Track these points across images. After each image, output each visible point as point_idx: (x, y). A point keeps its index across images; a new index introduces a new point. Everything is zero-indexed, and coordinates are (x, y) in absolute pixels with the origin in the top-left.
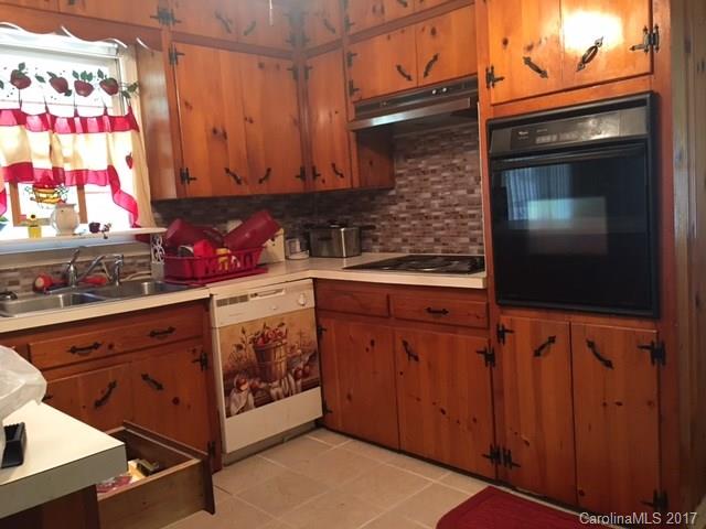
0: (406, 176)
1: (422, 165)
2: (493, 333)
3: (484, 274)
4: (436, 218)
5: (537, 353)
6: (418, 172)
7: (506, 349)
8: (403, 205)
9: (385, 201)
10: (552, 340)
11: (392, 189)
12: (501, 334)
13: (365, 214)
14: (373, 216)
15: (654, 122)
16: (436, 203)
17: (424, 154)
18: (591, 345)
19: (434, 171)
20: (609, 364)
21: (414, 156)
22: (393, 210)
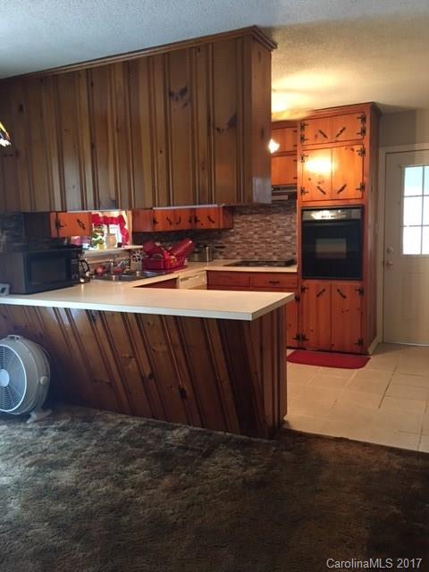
0: (240, 223)
1: (250, 218)
2: (300, 290)
3: (297, 266)
4: (256, 243)
5: (318, 296)
6: (247, 221)
7: (305, 295)
8: (238, 237)
9: (228, 234)
10: (324, 290)
11: (232, 228)
12: (303, 290)
13: (215, 241)
14: (220, 242)
15: (363, 214)
16: (256, 236)
17: (251, 214)
18: (338, 291)
19: (255, 222)
20: (345, 297)
21: (245, 214)
22: (232, 239)
